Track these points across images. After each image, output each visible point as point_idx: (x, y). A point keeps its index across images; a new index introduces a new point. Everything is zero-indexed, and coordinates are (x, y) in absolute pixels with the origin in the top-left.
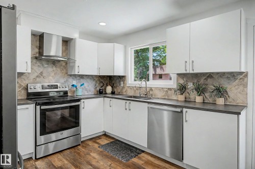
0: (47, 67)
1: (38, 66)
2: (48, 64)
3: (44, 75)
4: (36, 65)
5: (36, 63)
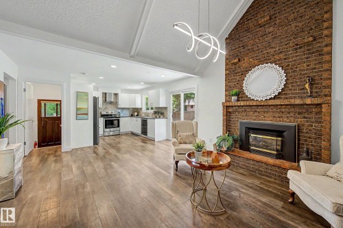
1: (105, 105)
3: (107, 108)
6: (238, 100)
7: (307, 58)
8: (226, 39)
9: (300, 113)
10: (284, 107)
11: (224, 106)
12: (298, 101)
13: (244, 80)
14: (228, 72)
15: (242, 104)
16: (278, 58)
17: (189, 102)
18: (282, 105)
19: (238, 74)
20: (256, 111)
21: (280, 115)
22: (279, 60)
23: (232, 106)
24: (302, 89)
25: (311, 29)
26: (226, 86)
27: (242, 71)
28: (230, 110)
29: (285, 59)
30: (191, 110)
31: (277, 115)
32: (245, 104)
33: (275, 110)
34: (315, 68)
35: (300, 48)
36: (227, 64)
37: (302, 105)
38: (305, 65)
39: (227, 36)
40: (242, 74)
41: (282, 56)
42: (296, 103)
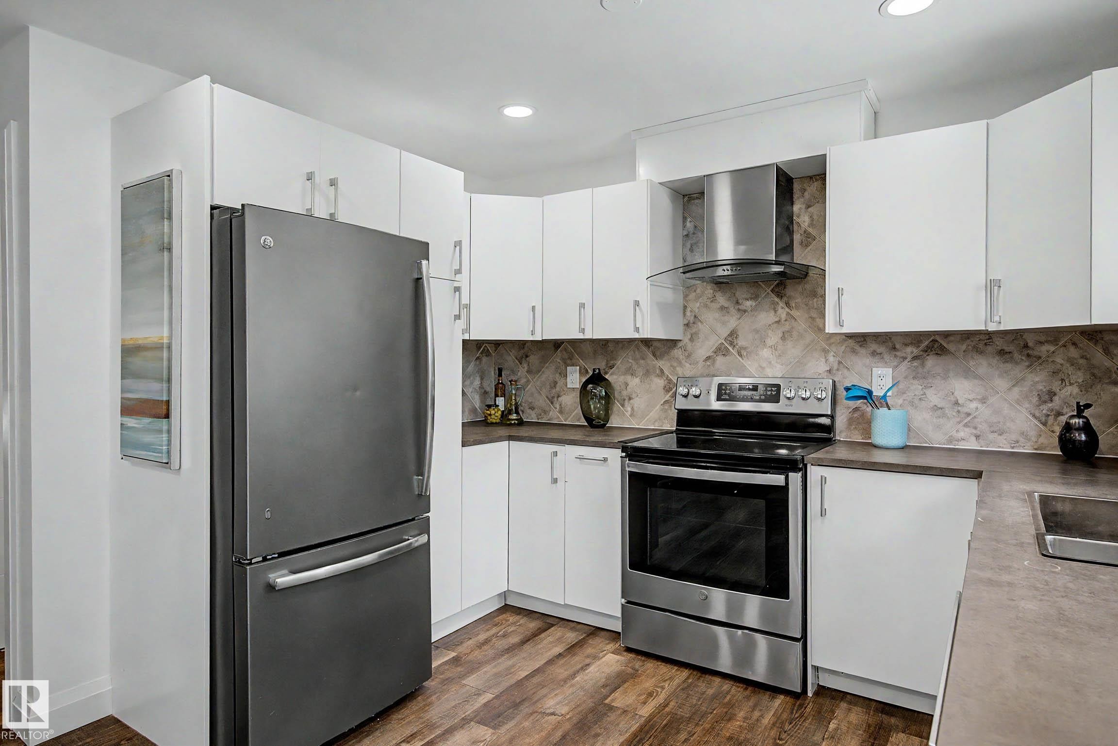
0: (754, 309)
1: (722, 308)
2: (755, 297)
3: (741, 342)
4: (715, 306)
5: (713, 299)
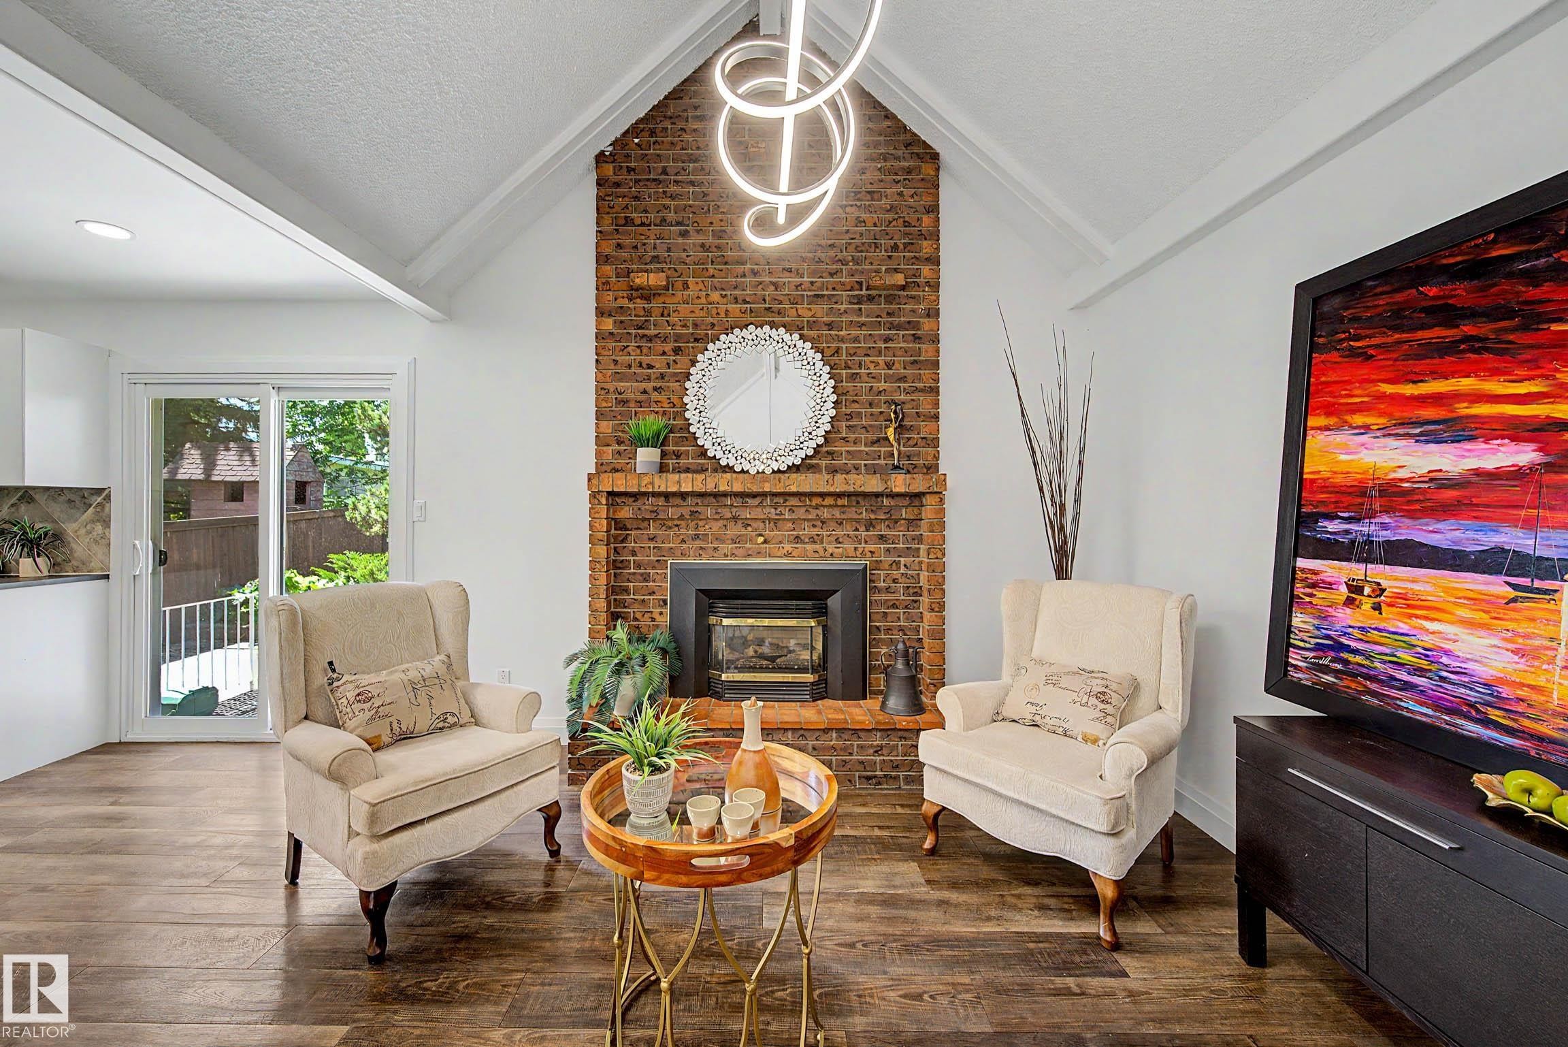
6: (662, 469)
7: (887, 339)
8: (600, 158)
9: (870, 525)
10: (829, 501)
11: (594, 495)
12: (873, 484)
13: (688, 376)
14: (609, 324)
15: (686, 487)
16: (807, 316)
17: (210, 463)
18: (822, 495)
19: (659, 346)
20: (735, 519)
21: (815, 532)
22: (811, 325)
23: (635, 496)
24: (873, 443)
25: (895, 248)
26: (601, 390)
27: (678, 338)
28: (626, 512)
29: (830, 326)
30: (233, 511)
31: (807, 531)
32: (699, 487)
33: (800, 513)
34: (903, 379)
35: (871, 299)
36: (603, 285)
37: (877, 495)
38: (881, 360)
39: (605, 145)
40: (677, 351)
41: (820, 309)
42: (868, 489)
